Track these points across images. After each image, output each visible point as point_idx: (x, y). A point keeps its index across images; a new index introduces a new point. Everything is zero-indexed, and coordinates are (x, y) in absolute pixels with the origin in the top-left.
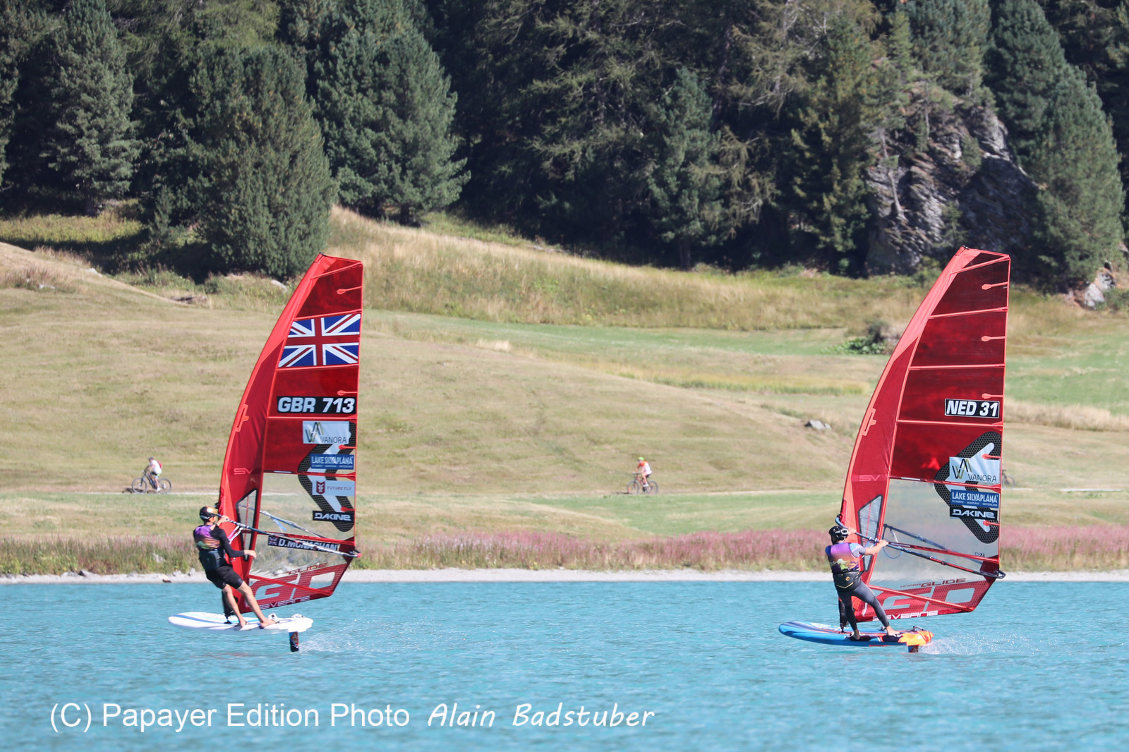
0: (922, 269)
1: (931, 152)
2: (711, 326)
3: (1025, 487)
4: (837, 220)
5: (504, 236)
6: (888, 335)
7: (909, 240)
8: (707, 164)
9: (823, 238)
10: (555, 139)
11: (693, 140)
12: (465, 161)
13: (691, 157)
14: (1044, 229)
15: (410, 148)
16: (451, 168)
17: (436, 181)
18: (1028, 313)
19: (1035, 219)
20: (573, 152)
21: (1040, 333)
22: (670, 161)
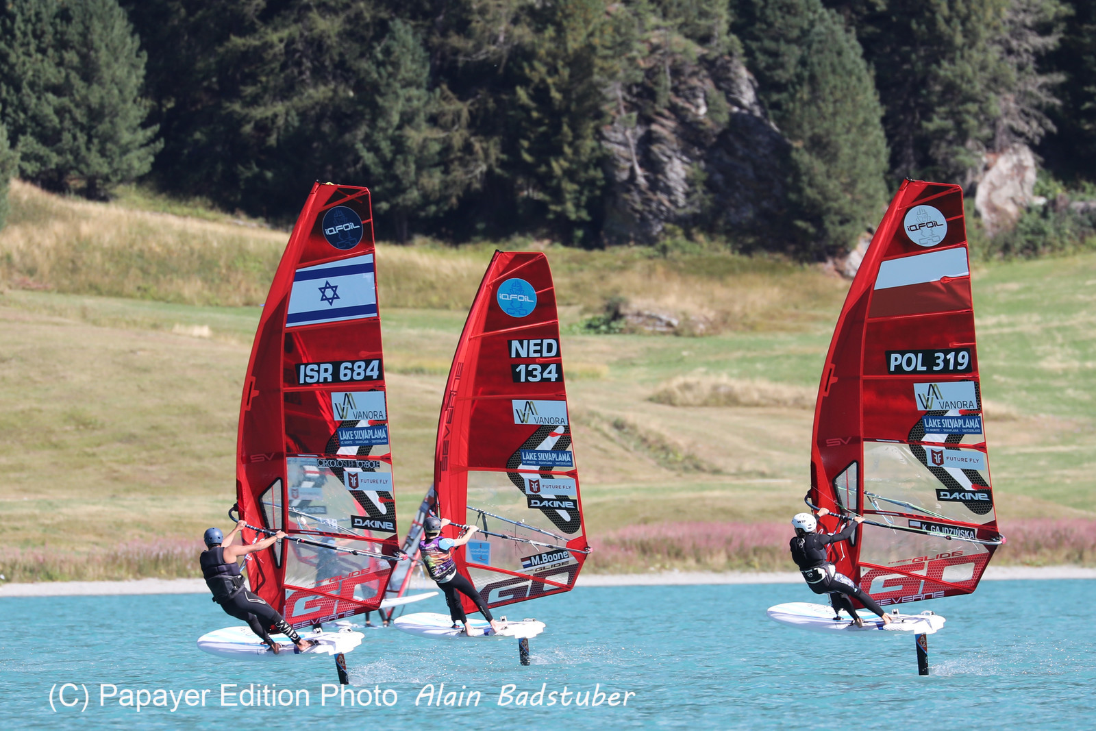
0: (664, 238)
1: (673, 108)
2: (431, 306)
3: (783, 477)
4: (569, 187)
5: (201, 210)
6: (628, 311)
7: (649, 206)
8: (424, 126)
9: (553, 207)
10: (255, 101)
11: (409, 100)
12: (156, 128)
13: (407, 119)
14: (800, 191)
15: (96, 115)
16: (142, 135)
17: (125, 150)
18: (784, 286)
19: (789, 180)
20: (276, 116)
21: (796, 307)
22: (381, 123)
